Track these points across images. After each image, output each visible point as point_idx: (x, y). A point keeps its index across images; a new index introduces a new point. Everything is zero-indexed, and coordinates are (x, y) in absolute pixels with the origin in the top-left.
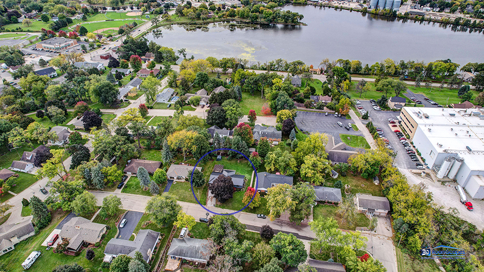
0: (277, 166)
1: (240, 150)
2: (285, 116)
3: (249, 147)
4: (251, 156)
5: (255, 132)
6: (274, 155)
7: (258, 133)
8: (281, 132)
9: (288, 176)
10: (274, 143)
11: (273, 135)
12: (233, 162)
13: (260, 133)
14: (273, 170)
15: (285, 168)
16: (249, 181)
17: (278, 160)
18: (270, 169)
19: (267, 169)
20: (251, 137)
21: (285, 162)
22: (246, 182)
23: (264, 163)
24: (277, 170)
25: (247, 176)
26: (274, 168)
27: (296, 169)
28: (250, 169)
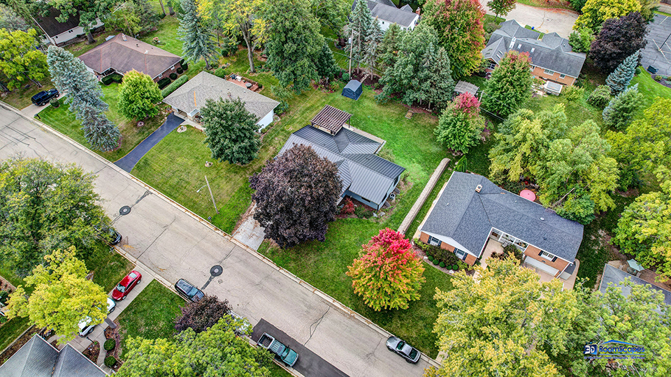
0: (535, 169)
1: (421, 75)
2: (615, 11)
3: (459, 77)
4: (451, 106)
5: (495, 39)
6: (536, 125)
7: (506, 42)
8: (583, 56)
9: (565, 216)
10: (547, 86)
11: (551, 61)
12: (392, 111)
13: (512, 44)
14: (514, 176)
15: (562, 186)
16: (417, 190)
17: (547, 147)
18: (506, 172)
19: (496, 167)
20: (473, 45)
21: (574, 163)
22: (404, 190)
23: (492, 143)
24: (528, 182)
25: (414, 170)
26: (520, 170)
27: (606, 203)
28: (434, 149)
